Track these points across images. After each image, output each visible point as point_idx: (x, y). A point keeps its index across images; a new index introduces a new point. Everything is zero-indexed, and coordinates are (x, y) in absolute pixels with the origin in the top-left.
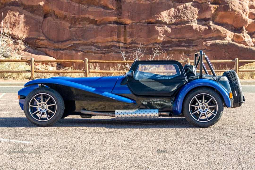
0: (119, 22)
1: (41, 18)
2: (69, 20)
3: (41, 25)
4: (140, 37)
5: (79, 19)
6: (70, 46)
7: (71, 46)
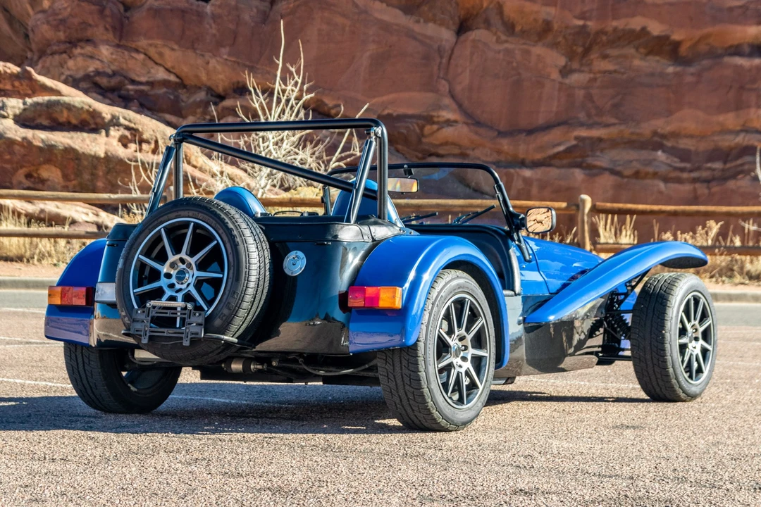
1: (446, 35)
2: (560, 39)
3: (444, 61)
5: (604, 38)
6: (561, 148)
7: (569, 151)
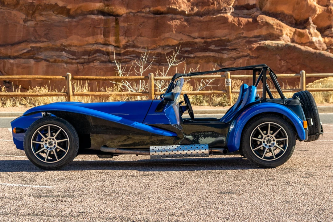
0: (107, 11)
2: (23, 8)
4: (141, 37)
5: (40, 7)
6: (25, 51)
7: (28, 52)
